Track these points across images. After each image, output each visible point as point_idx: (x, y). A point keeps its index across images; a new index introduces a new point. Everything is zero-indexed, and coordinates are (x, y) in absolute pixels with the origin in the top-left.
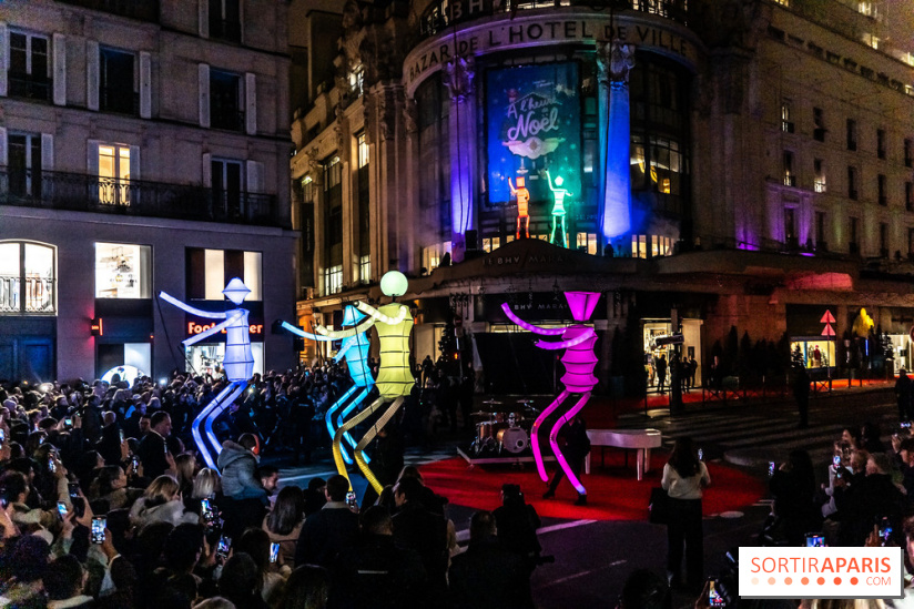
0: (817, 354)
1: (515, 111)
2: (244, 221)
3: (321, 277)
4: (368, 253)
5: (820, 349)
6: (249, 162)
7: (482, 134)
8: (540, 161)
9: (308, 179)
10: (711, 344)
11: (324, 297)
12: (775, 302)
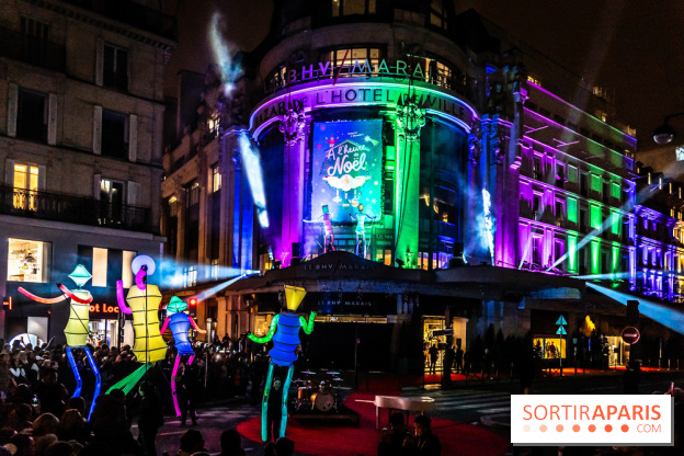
0: (552, 348)
1: (333, 155)
2: (124, 227)
4: (217, 258)
5: (555, 344)
6: (130, 183)
7: (308, 170)
8: (351, 193)
9: (174, 199)
10: (474, 337)
11: (183, 289)
12: (523, 308)
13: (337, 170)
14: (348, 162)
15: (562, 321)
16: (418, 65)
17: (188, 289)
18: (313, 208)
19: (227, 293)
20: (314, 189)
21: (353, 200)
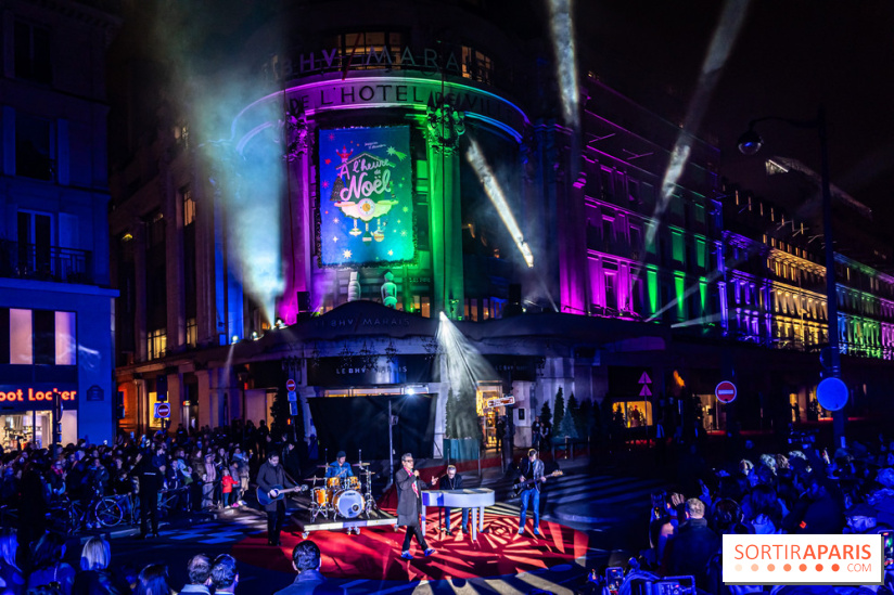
0: (636, 414)
1: (347, 172)
2: (55, 278)
3: (143, 347)
4: (194, 315)
5: (638, 409)
6: (61, 215)
7: (314, 193)
8: (373, 223)
9: (129, 236)
10: (540, 406)
11: (147, 362)
12: (598, 364)
13: (353, 193)
14: (367, 182)
15: (645, 379)
16: (452, 55)
17: (155, 361)
18: (323, 244)
19: (211, 365)
20: (323, 219)
21: (376, 232)
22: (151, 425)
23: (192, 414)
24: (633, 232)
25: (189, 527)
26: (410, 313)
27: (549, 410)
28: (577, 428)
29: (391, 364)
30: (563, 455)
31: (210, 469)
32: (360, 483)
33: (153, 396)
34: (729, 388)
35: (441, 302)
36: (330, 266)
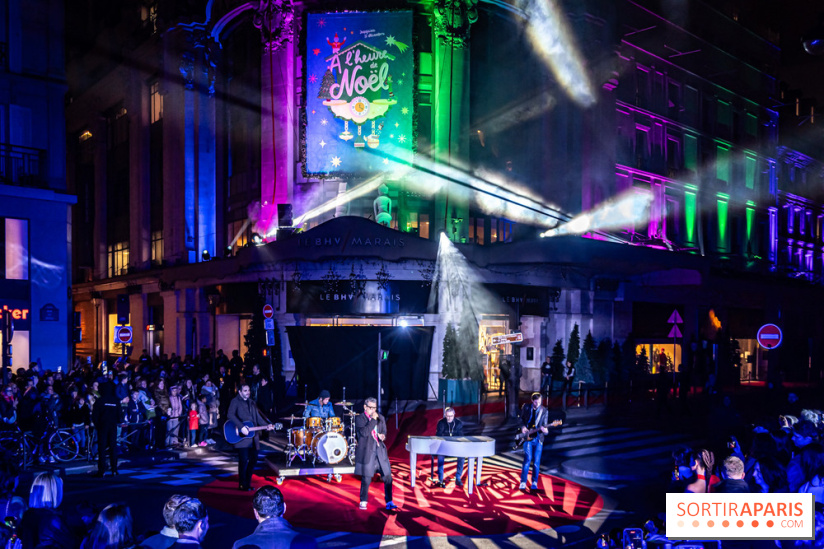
0: (663, 358)
1: (339, 64)
3: (102, 256)
4: (160, 228)
5: (666, 353)
7: (299, 89)
8: (366, 127)
9: (88, 134)
10: (552, 344)
11: (107, 280)
12: (622, 299)
13: (345, 90)
14: (362, 78)
15: (675, 318)
17: (115, 278)
18: (308, 149)
19: (177, 285)
20: (309, 120)
21: (370, 137)
22: (111, 351)
23: (157, 340)
24: (671, 145)
25: (151, 466)
26: (405, 233)
27: (562, 350)
28: (594, 371)
29: (382, 291)
30: (576, 403)
31: (176, 403)
32: (343, 425)
33: (113, 319)
34: (774, 331)
35: (442, 222)
36: (316, 175)
